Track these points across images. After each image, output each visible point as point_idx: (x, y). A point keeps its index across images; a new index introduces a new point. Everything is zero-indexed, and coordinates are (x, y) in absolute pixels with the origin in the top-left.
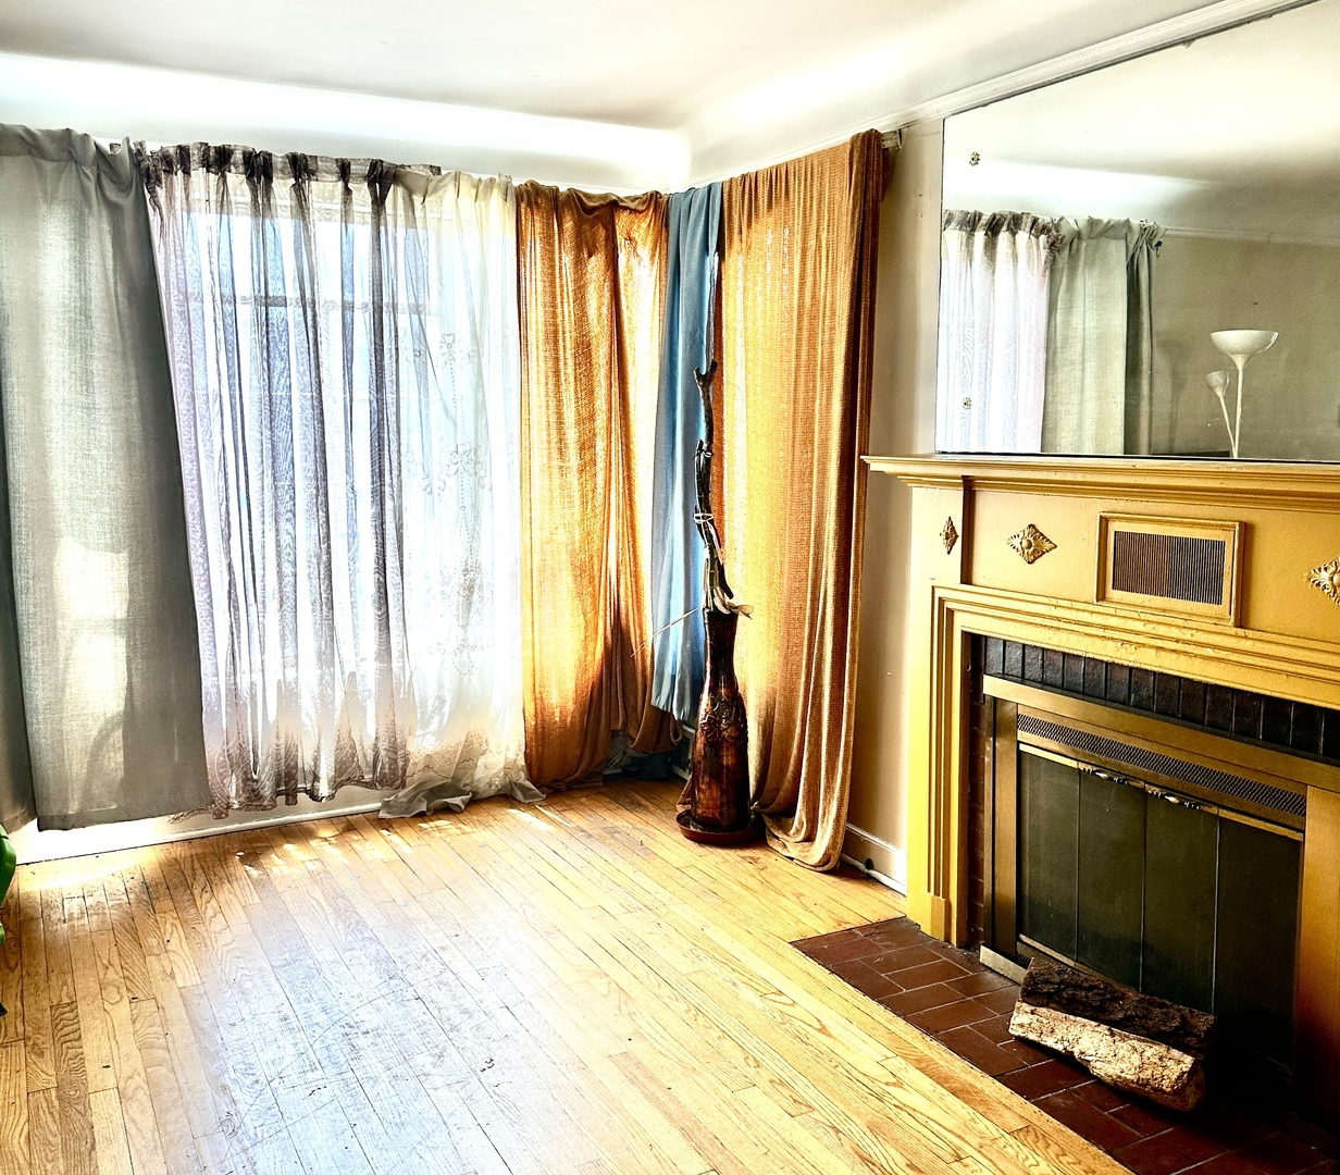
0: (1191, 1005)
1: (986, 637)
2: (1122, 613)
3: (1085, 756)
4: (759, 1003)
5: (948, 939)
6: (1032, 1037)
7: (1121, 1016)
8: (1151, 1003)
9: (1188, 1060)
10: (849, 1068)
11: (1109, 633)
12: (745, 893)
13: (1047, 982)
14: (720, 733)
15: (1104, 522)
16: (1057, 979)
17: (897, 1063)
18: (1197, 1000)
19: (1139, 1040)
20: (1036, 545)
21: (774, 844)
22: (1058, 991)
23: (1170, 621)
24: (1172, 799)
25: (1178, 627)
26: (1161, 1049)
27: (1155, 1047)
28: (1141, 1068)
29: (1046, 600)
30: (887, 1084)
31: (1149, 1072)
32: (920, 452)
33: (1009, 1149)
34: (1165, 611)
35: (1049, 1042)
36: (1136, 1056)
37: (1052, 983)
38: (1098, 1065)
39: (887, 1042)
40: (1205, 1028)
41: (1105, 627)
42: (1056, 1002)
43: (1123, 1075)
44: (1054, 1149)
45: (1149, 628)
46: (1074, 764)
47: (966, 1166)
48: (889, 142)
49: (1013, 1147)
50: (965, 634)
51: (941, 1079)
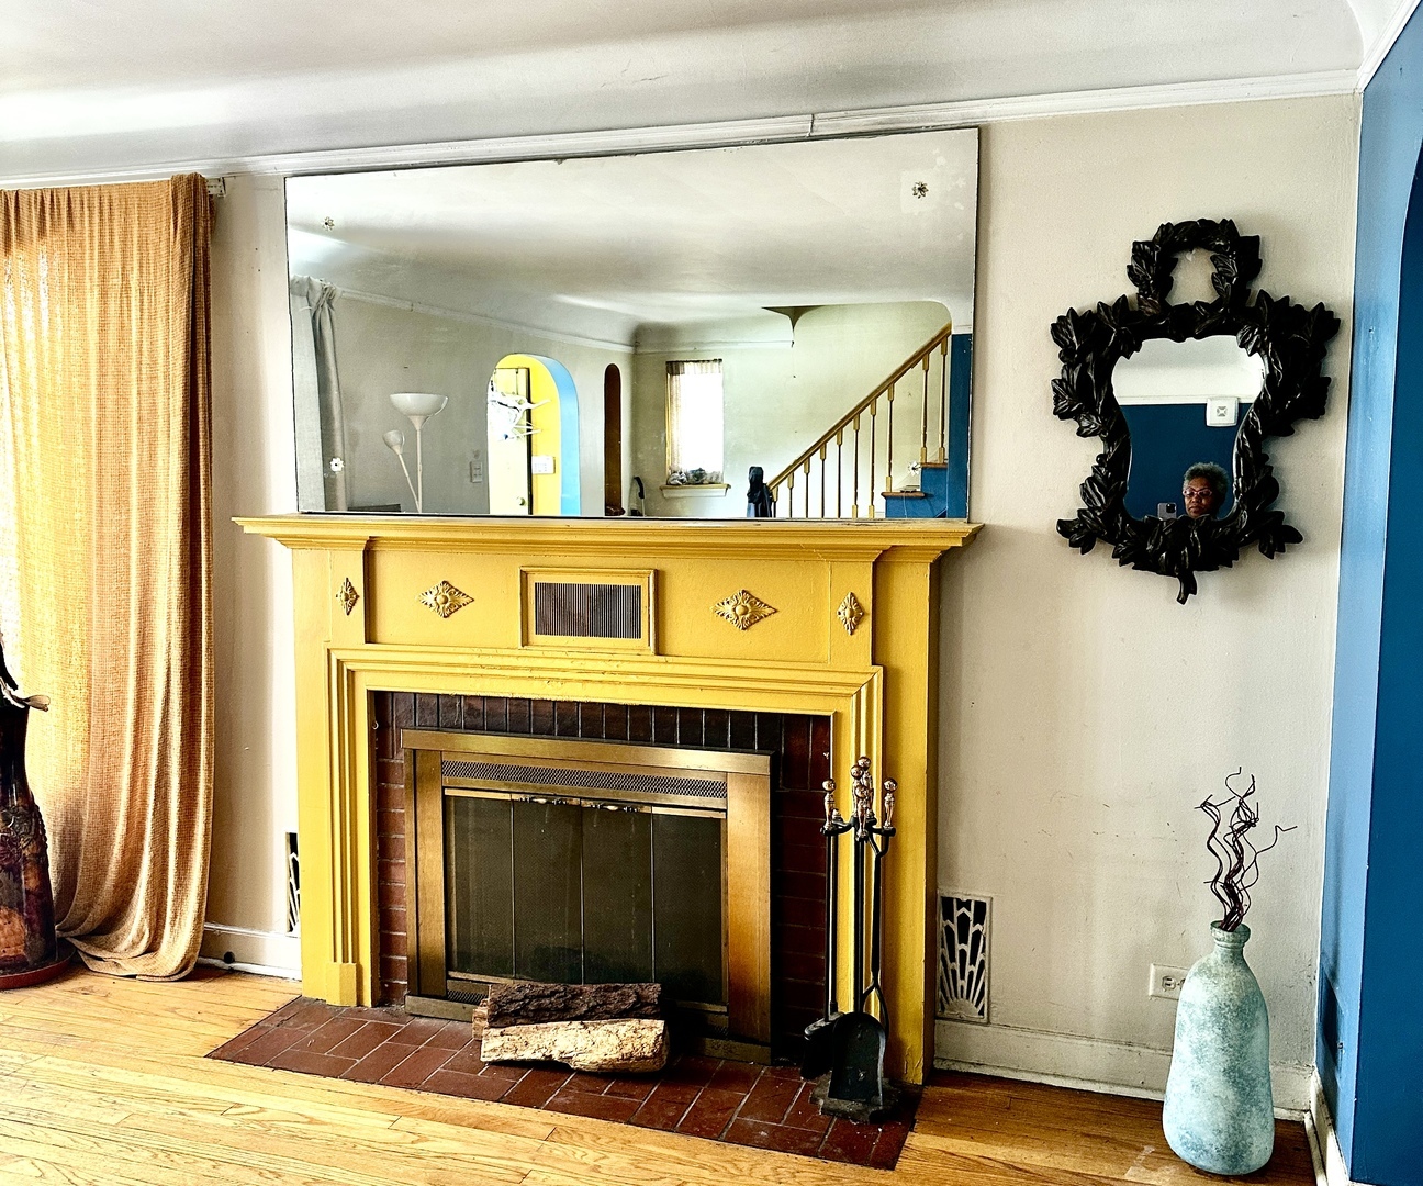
0: (639, 981)
1: (393, 693)
2: (550, 654)
3: (519, 787)
4: (222, 1121)
5: (360, 1003)
6: (507, 1056)
7: (585, 1009)
8: (608, 990)
9: (660, 1024)
10: (367, 1143)
11: (536, 674)
12: (108, 1025)
13: (511, 1001)
14: (20, 852)
15: (524, 575)
16: (520, 996)
17: (405, 1123)
18: (638, 976)
19: (611, 1023)
20: (452, 601)
21: (94, 966)
22: (524, 1007)
23: (598, 656)
24: (611, 808)
25: (604, 660)
26: (634, 1023)
27: (627, 1024)
28: (621, 1046)
29: (467, 650)
30: (412, 1143)
31: (630, 1046)
32: (275, 512)
33: (556, 1152)
34: (590, 648)
35: (527, 1054)
36: (613, 1037)
37: (518, 1001)
38: (580, 1057)
39: (383, 1110)
40: (656, 996)
41: (532, 669)
42: (523, 1017)
43: (607, 1057)
44: (587, 1138)
45: (576, 665)
46: (507, 797)
47: (534, 1179)
48: (214, 188)
49: (558, 1150)
50: (370, 693)
51: (457, 1121)
